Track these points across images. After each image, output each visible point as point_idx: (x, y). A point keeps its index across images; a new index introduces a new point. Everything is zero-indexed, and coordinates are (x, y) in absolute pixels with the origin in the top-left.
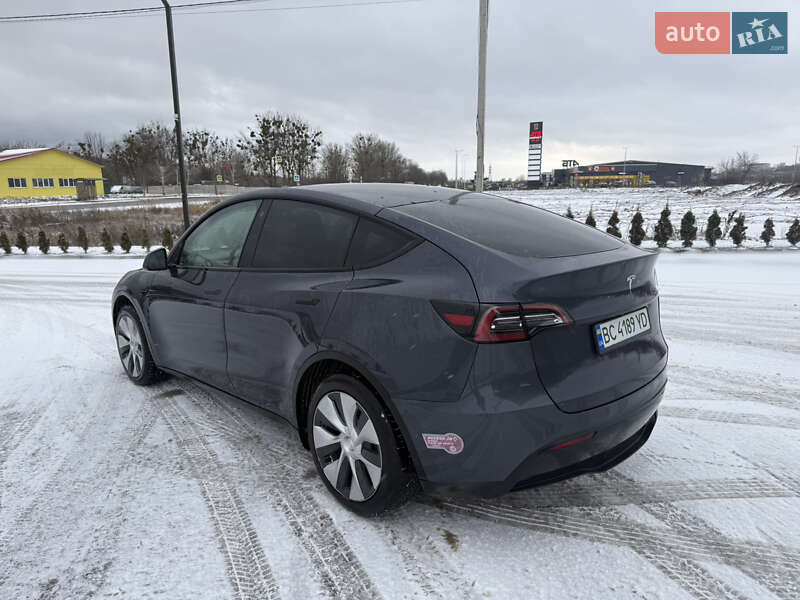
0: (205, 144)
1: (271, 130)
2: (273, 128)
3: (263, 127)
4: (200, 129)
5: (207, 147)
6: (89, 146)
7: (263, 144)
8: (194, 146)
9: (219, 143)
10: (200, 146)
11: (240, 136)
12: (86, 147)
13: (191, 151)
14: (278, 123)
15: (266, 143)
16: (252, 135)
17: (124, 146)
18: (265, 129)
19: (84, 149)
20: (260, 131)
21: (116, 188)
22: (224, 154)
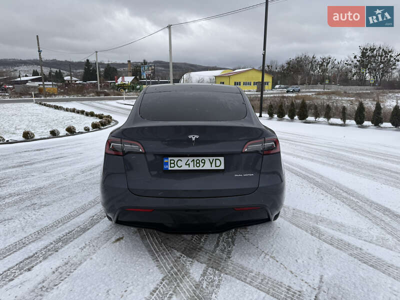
0: (328, 63)
1: (367, 54)
2: (369, 53)
3: (363, 52)
4: (326, 56)
5: (329, 65)
6: (271, 67)
7: (361, 62)
8: (322, 65)
9: (336, 62)
10: (325, 64)
11: (347, 58)
12: (270, 67)
13: (320, 68)
14: (372, 50)
15: (363, 61)
16: (355, 57)
17: (286, 66)
18: (364, 54)
19: (269, 68)
20: (360, 55)
21: (277, 86)
22: (338, 68)
